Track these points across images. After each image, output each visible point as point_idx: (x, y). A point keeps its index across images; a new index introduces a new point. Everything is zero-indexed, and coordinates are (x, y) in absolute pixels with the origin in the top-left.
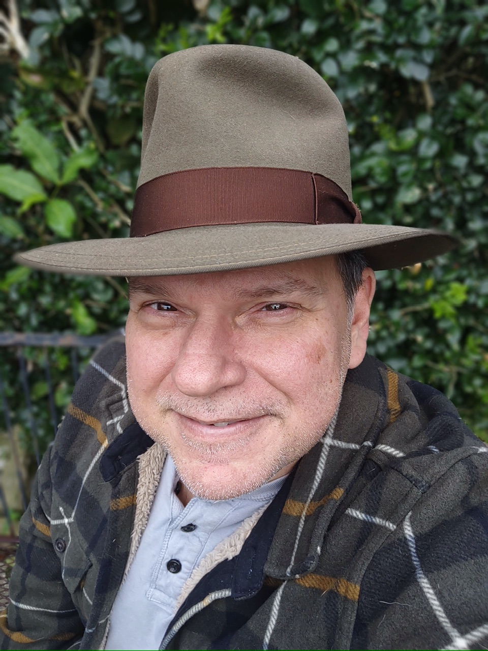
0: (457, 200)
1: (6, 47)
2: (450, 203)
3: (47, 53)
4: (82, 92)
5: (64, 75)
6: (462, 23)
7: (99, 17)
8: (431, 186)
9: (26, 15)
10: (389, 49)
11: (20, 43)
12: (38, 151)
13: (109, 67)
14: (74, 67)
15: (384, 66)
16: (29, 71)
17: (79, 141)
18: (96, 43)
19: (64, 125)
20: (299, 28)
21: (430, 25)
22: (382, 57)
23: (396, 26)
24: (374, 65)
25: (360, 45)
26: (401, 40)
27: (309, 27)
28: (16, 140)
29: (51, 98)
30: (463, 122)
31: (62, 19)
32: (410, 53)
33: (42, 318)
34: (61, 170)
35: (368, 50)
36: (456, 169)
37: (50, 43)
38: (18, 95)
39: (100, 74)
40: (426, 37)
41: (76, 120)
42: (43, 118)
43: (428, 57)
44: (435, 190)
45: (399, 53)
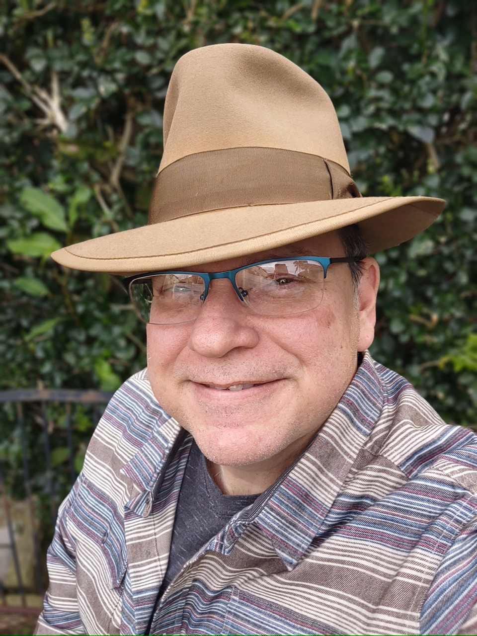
0: (469, 254)
1: (46, 122)
2: (462, 257)
3: (84, 125)
4: (114, 161)
5: (98, 145)
6: (463, 90)
7: (132, 93)
8: (443, 239)
9: (67, 93)
10: (397, 114)
11: (60, 119)
13: (140, 137)
14: (107, 138)
15: (392, 128)
16: (67, 142)
17: (110, 205)
18: (129, 118)
19: (97, 191)
21: (434, 92)
22: (390, 121)
23: (402, 93)
24: (384, 126)
25: (371, 110)
29: (85, 167)
30: (470, 179)
31: (98, 94)
32: (416, 116)
35: (377, 115)
36: (465, 223)
37: (85, 117)
38: (56, 163)
39: (132, 143)
40: (429, 102)
41: (107, 188)
43: (433, 120)
44: (448, 243)
45: (405, 117)
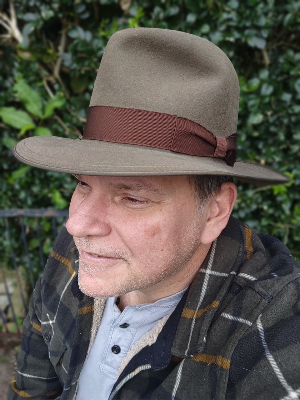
0: (286, 121)
1: (8, 36)
2: (282, 123)
3: (33, 39)
4: (55, 62)
5: (44, 52)
6: (286, 12)
7: (64, 17)
8: (269, 113)
9: (20, 16)
10: (241, 30)
11: (17, 34)
12: (29, 99)
13: (71, 46)
14: (50, 47)
15: (238, 40)
16: (23, 50)
17: (54, 91)
18: (63, 32)
19: (44, 83)
20: (185, 19)
21: (266, 14)
22: (237, 35)
23: (245, 15)
24: (232, 39)
25: (223, 28)
26: (248, 24)
27: (191, 18)
28: (16, 92)
29: (36, 66)
30: (288, 73)
31: (42, 19)
32: (254, 32)
33: (34, 200)
34: (43, 109)
35: (228, 31)
36: (284, 102)
37: (35, 32)
38: (17, 65)
39: (66, 51)
40: (263, 21)
41: (52, 79)
42: (32, 78)
43: (265, 34)
44: (272, 115)
45: (247, 32)
